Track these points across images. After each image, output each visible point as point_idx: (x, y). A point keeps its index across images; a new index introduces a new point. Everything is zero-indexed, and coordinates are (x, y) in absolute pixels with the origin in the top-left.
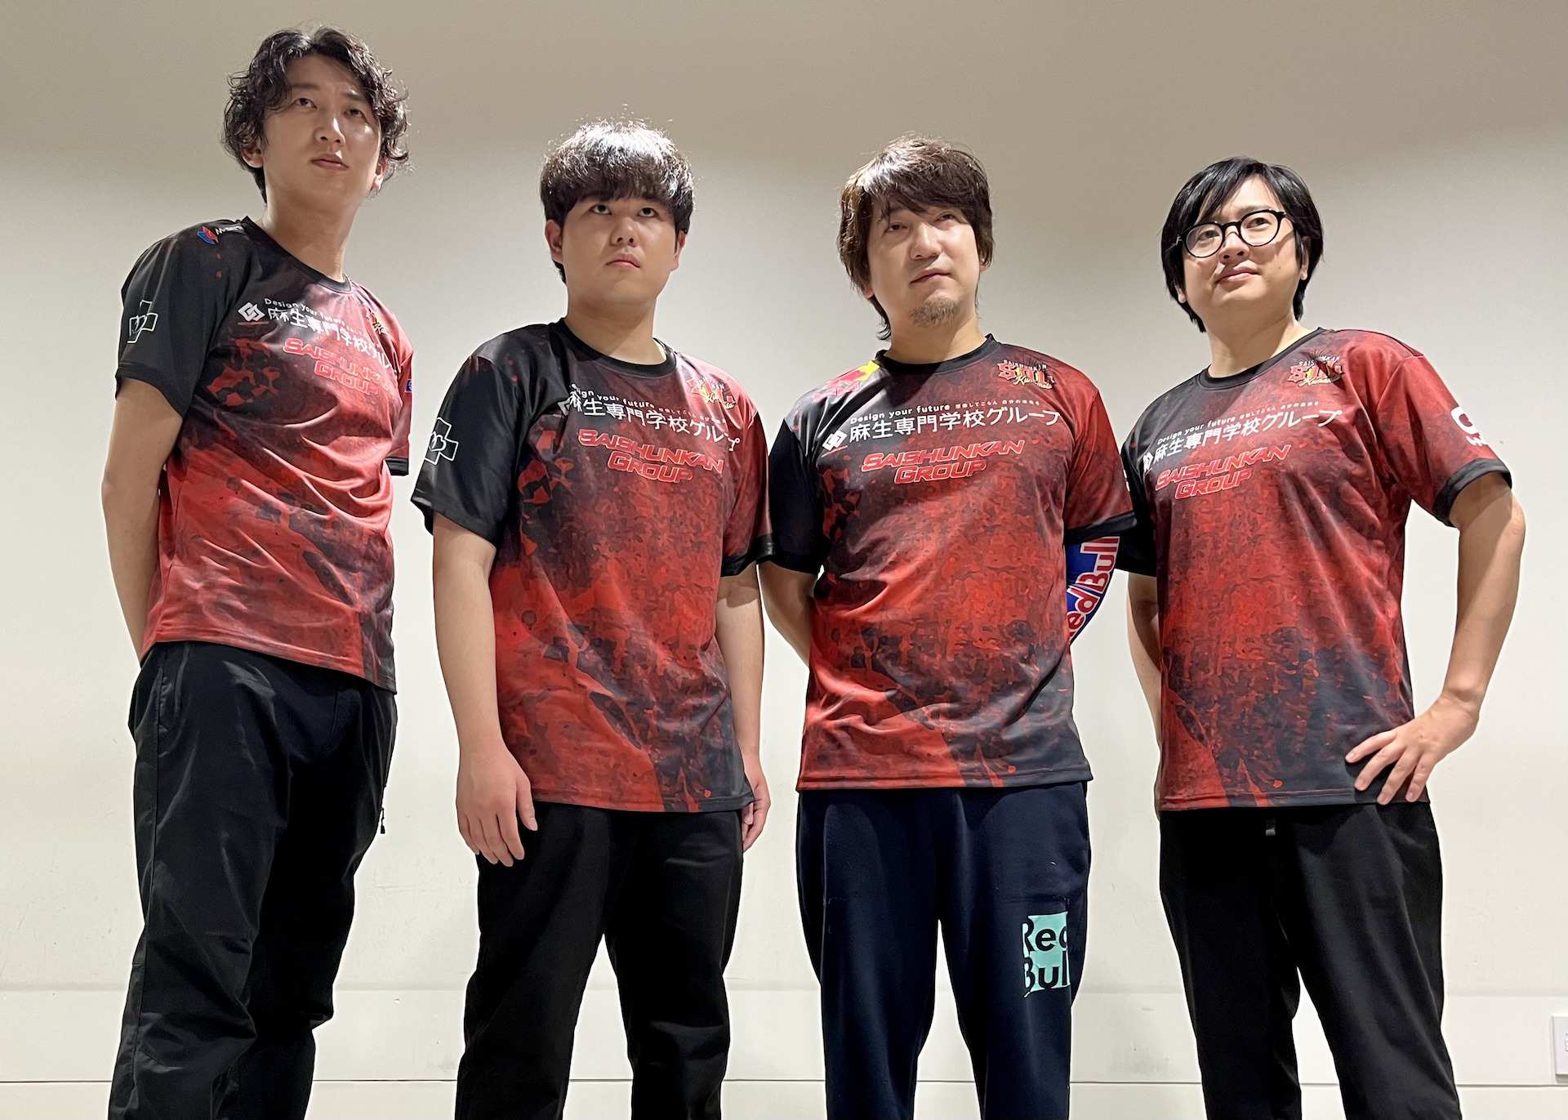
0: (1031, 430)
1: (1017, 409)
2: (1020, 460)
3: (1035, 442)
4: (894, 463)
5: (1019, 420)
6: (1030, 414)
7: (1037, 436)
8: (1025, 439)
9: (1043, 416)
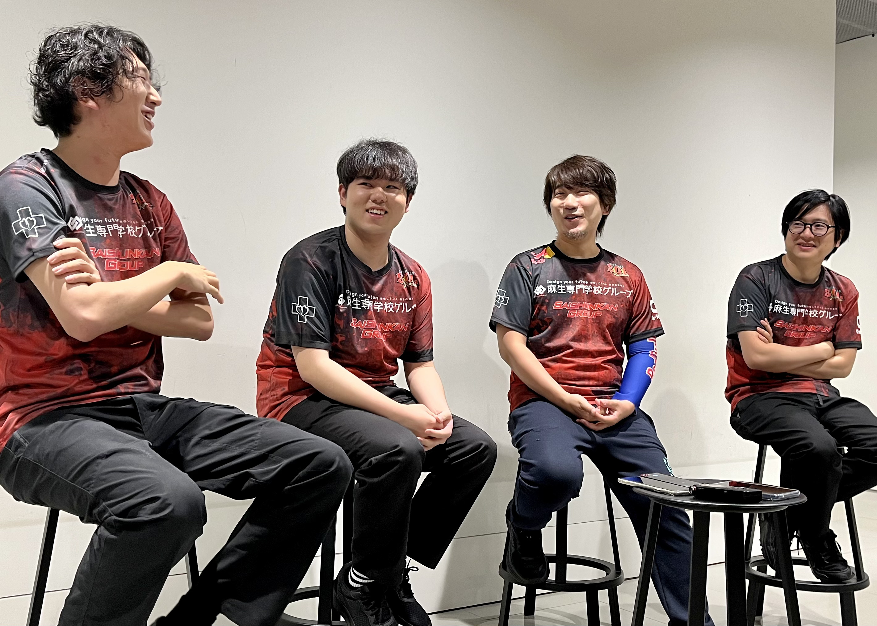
0: (621, 300)
1: (615, 289)
2: (616, 314)
3: (622, 306)
4: (567, 308)
5: (616, 294)
6: (621, 292)
7: (623, 303)
8: (618, 304)
9: (625, 293)
